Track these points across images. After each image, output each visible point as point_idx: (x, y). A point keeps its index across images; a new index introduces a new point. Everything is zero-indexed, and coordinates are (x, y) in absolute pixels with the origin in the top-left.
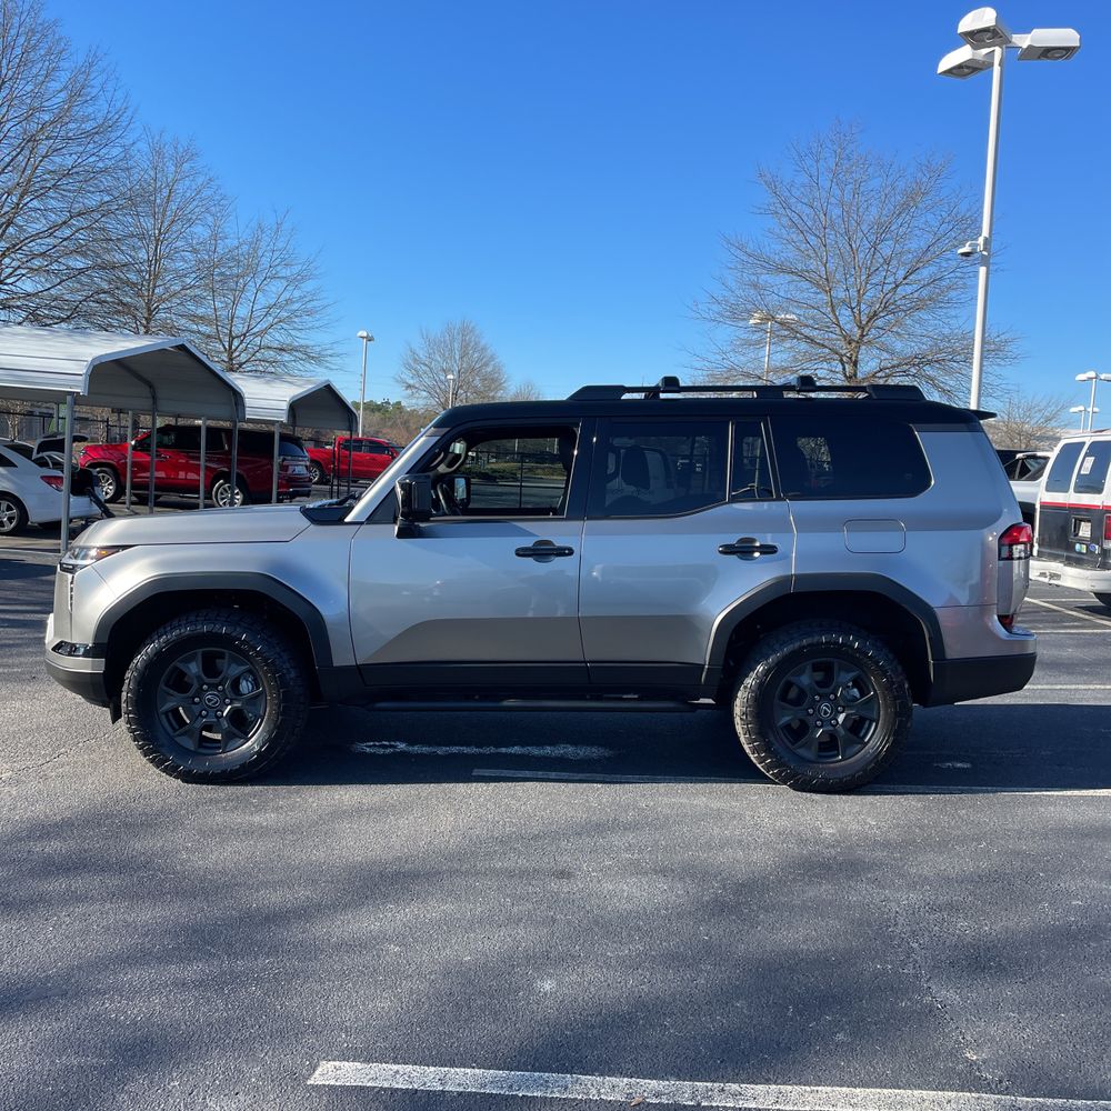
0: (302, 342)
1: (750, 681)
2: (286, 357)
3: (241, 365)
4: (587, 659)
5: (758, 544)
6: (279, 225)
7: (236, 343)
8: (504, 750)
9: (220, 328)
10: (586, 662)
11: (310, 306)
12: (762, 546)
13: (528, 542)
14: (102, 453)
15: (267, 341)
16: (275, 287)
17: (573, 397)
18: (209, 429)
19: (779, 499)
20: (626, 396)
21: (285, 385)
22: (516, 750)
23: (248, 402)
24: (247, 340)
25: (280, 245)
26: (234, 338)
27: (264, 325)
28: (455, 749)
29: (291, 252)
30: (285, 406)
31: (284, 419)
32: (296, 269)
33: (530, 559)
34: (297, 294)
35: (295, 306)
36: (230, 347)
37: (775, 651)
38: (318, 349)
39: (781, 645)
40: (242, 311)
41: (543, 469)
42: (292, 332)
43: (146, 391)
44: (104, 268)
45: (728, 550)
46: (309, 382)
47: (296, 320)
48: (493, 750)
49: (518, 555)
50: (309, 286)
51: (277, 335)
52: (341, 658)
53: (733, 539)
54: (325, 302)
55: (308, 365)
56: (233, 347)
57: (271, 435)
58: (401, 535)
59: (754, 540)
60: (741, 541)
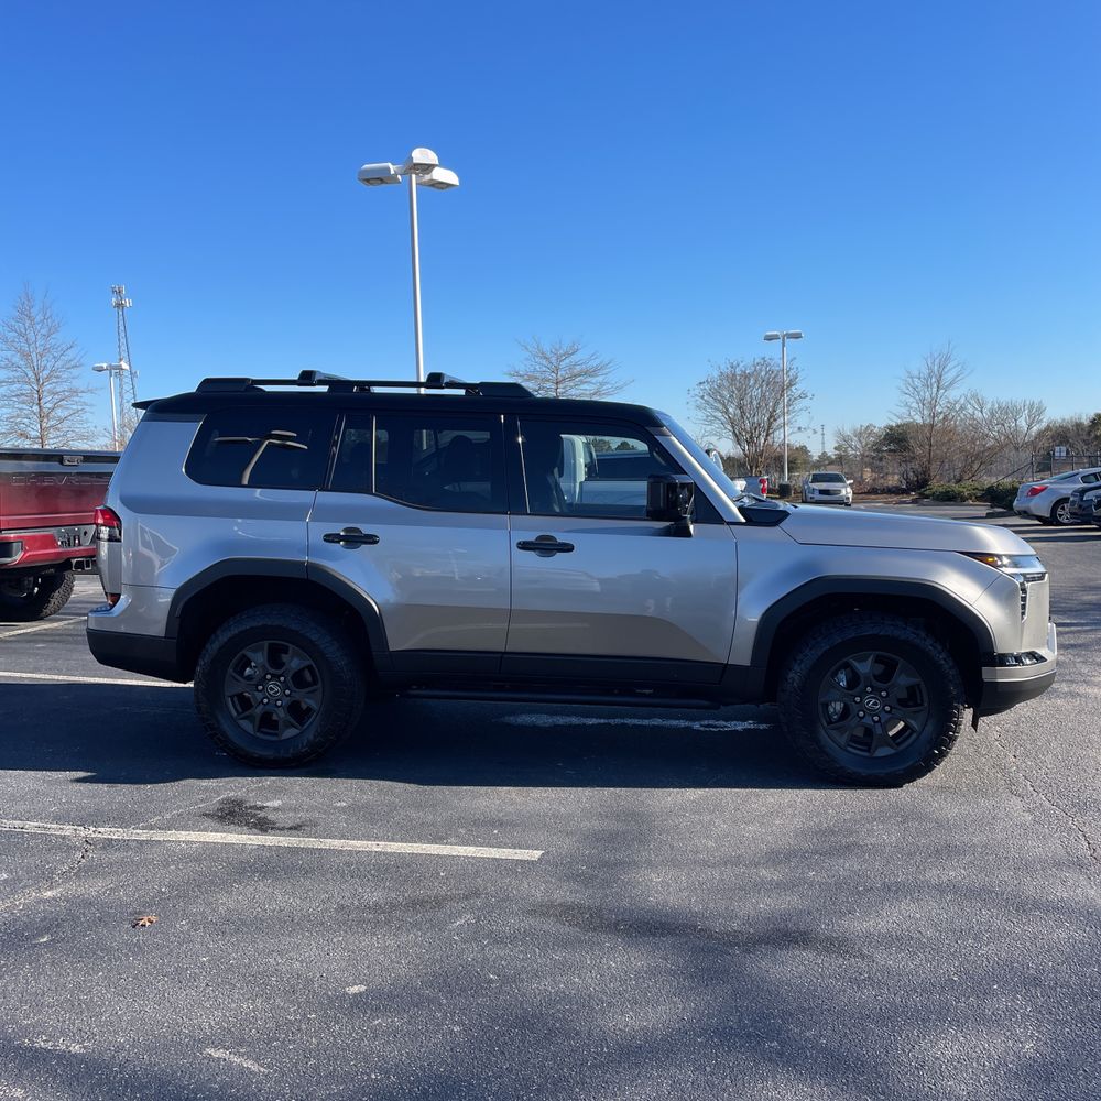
8: (602, 721)
22: (594, 721)
28: (646, 722)
48: (612, 721)
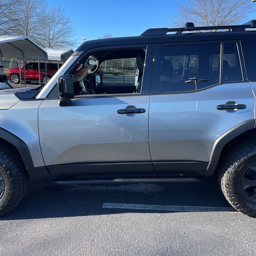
0: (67, 40)
1: (231, 169)
2: (64, 45)
3: (52, 47)
4: (152, 160)
5: (236, 104)
6: (59, 9)
7: (51, 41)
9: (46, 38)
10: (152, 161)
11: (69, 30)
12: (238, 105)
13: (123, 107)
14: (14, 70)
15: (58, 40)
16: (60, 26)
17: (143, 35)
18: (40, 63)
19: (246, 81)
20: (169, 33)
21: (60, 51)
23: (49, 55)
24: (53, 40)
25: (60, 14)
26: (50, 40)
27: (57, 36)
29: (63, 16)
30: (60, 56)
31: (60, 60)
32: (65, 21)
33: (125, 115)
34: (65, 27)
35: (66, 31)
36: (49, 42)
37: (244, 156)
38: (71, 42)
39: (247, 153)
40: (52, 33)
41: (129, 71)
42: (65, 38)
43: (21, 53)
44: (11, 20)
45: (221, 108)
46: (67, 49)
47: (65, 34)
49: (119, 113)
50: (68, 25)
51: (61, 38)
52: (37, 163)
53: (224, 102)
54: (72, 29)
55: (69, 46)
56: (50, 42)
57: (57, 64)
58: (62, 104)
59: (234, 102)
60: (229, 103)
